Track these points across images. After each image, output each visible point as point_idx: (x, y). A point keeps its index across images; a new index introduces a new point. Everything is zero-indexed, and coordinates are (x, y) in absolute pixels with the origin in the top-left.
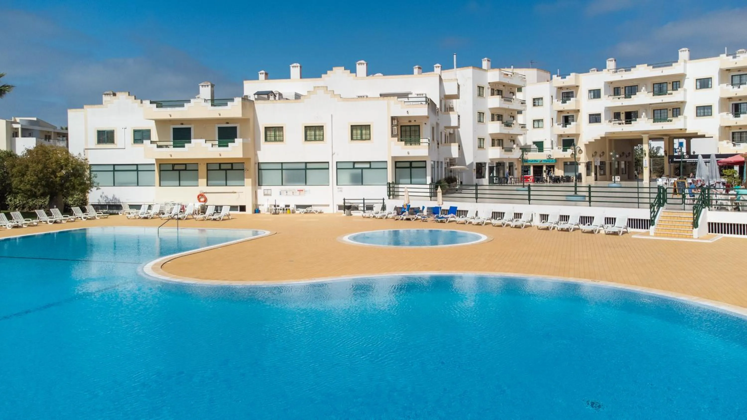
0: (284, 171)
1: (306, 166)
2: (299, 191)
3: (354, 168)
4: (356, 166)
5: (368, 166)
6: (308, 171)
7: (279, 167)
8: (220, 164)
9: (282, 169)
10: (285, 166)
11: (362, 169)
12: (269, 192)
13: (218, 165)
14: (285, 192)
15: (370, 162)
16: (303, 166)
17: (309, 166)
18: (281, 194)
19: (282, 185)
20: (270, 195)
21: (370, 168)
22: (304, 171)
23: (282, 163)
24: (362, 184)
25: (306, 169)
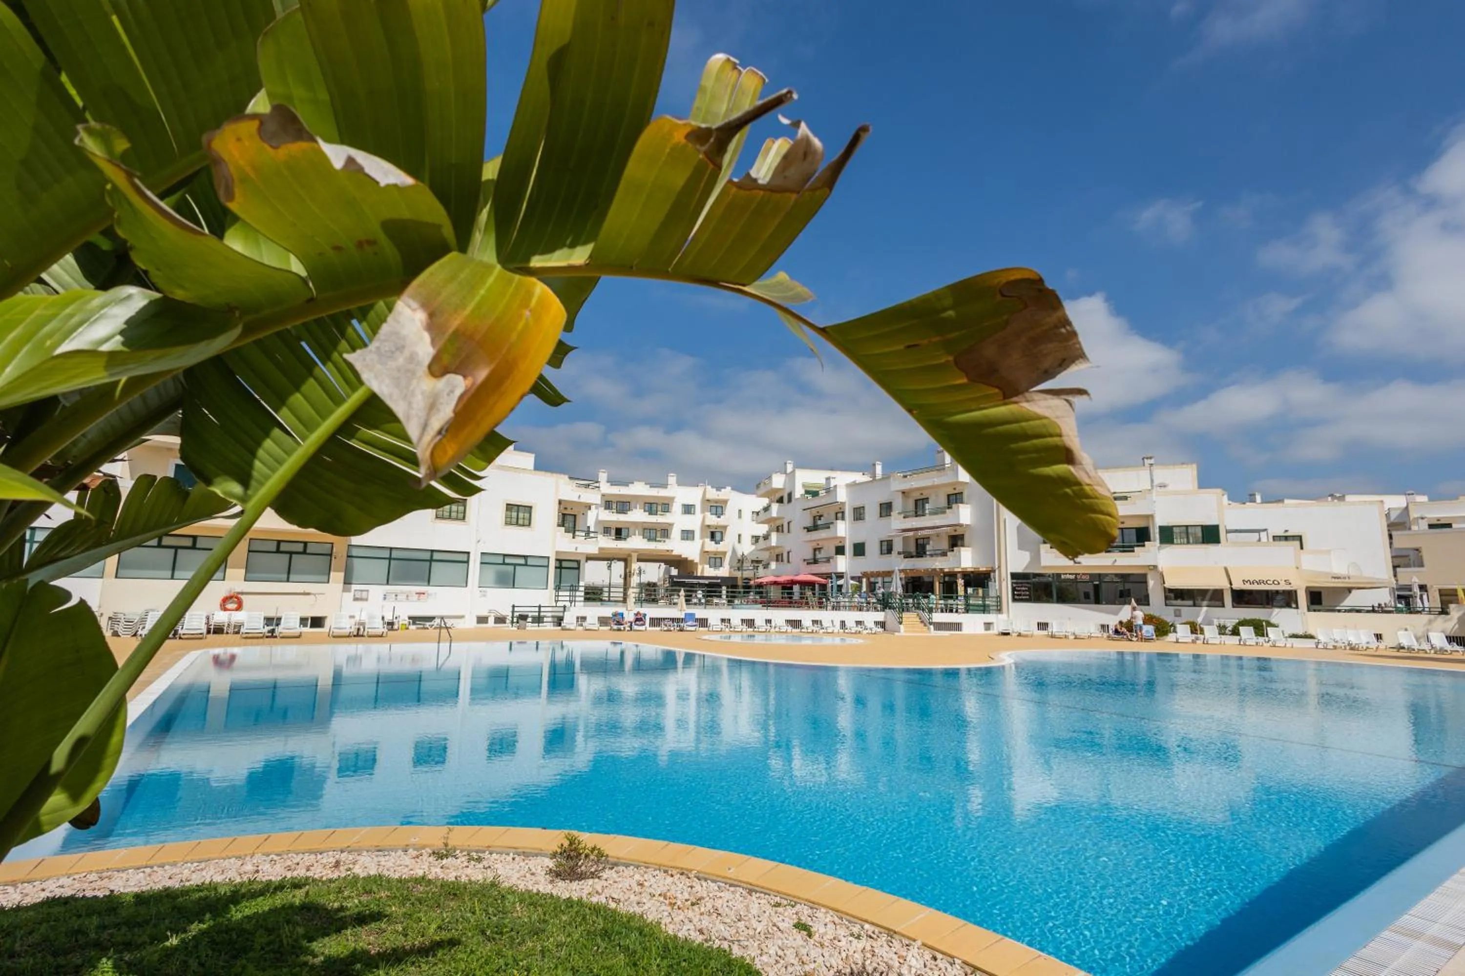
0: (392, 562)
1: (432, 556)
2: (419, 594)
3: (504, 564)
4: (507, 560)
5: (522, 561)
6: (433, 564)
7: (386, 554)
8: (279, 542)
9: (390, 559)
10: (395, 554)
11: (515, 565)
12: (364, 595)
13: (275, 543)
14: (393, 595)
15: (525, 557)
16: (427, 556)
17: (436, 556)
18: (385, 598)
19: (388, 583)
20: (366, 600)
21: (526, 565)
22: (428, 563)
23: (391, 549)
24: (514, 587)
25: (431, 560)
